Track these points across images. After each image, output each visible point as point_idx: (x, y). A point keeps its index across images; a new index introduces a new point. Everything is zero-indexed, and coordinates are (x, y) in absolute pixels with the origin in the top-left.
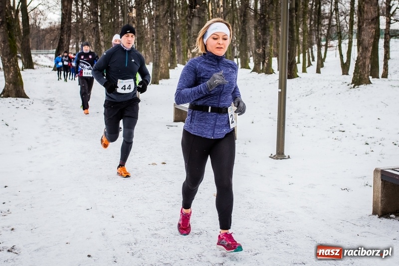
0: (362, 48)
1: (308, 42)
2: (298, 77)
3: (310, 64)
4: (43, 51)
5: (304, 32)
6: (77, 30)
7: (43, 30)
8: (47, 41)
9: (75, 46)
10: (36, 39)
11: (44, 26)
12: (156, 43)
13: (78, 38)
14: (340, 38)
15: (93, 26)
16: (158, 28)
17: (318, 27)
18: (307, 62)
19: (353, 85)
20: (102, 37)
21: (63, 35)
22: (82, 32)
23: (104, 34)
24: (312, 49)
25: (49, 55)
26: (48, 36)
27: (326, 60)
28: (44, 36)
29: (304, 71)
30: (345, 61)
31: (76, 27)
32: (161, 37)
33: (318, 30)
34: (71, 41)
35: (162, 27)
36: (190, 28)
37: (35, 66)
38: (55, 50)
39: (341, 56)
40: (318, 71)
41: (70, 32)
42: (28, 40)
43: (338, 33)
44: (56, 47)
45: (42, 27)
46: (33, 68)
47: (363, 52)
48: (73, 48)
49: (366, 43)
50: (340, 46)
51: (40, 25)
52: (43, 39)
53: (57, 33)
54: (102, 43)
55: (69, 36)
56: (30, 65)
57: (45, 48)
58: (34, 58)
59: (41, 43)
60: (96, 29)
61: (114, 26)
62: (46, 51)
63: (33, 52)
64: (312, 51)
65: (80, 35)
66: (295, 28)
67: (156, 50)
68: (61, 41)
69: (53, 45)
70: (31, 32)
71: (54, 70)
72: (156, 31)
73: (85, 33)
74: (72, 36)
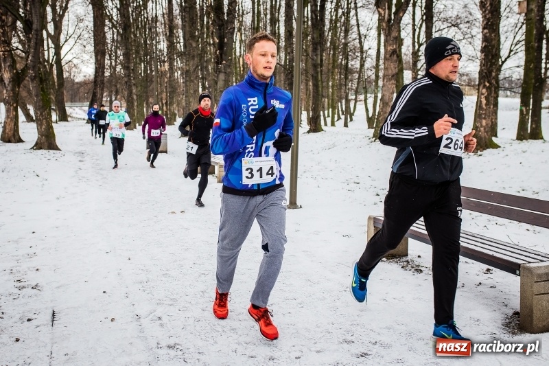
0: (383, 103)
1: (337, 96)
2: (323, 130)
3: (339, 118)
4: (77, 104)
5: (333, 86)
6: (110, 84)
7: (77, 83)
8: (81, 94)
9: (109, 99)
10: (70, 92)
11: (79, 79)
12: (186, 97)
13: (112, 91)
14: (366, 93)
15: (126, 79)
16: (188, 83)
17: (345, 82)
18: (336, 116)
19: (374, 139)
20: (134, 91)
21: (95, 89)
22: (116, 86)
23: (137, 87)
24: (341, 103)
25: (84, 108)
26: (82, 89)
27: (355, 114)
28: (78, 89)
29: (333, 124)
30: (370, 115)
31: (110, 81)
32: (192, 92)
33: (346, 85)
34: (105, 94)
35: (192, 81)
36: (216, 82)
37: (69, 119)
38: (88, 103)
39: (367, 110)
40: (346, 125)
41: (103, 86)
42: (63, 93)
43: (364, 88)
44: (90, 100)
45: (76, 81)
46: (67, 121)
47: (383, 107)
48: (107, 101)
49: (386, 98)
50: (366, 100)
51: (75, 78)
52: (77, 92)
53: (90, 86)
54: (135, 97)
55: (102, 90)
56: (64, 117)
57: (80, 101)
58: (69, 111)
59: (75, 96)
60: (128, 83)
61: (147, 80)
62: (80, 104)
63: (67, 104)
64: (342, 105)
65: (114, 89)
66: (320, 83)
67: (186, 104)
68: (94, 95)
69: (87, 98)
70: (65, 85)
71: (88, 122)
72: (186, 86)
73: (118, 86)
74: (105, 89)
